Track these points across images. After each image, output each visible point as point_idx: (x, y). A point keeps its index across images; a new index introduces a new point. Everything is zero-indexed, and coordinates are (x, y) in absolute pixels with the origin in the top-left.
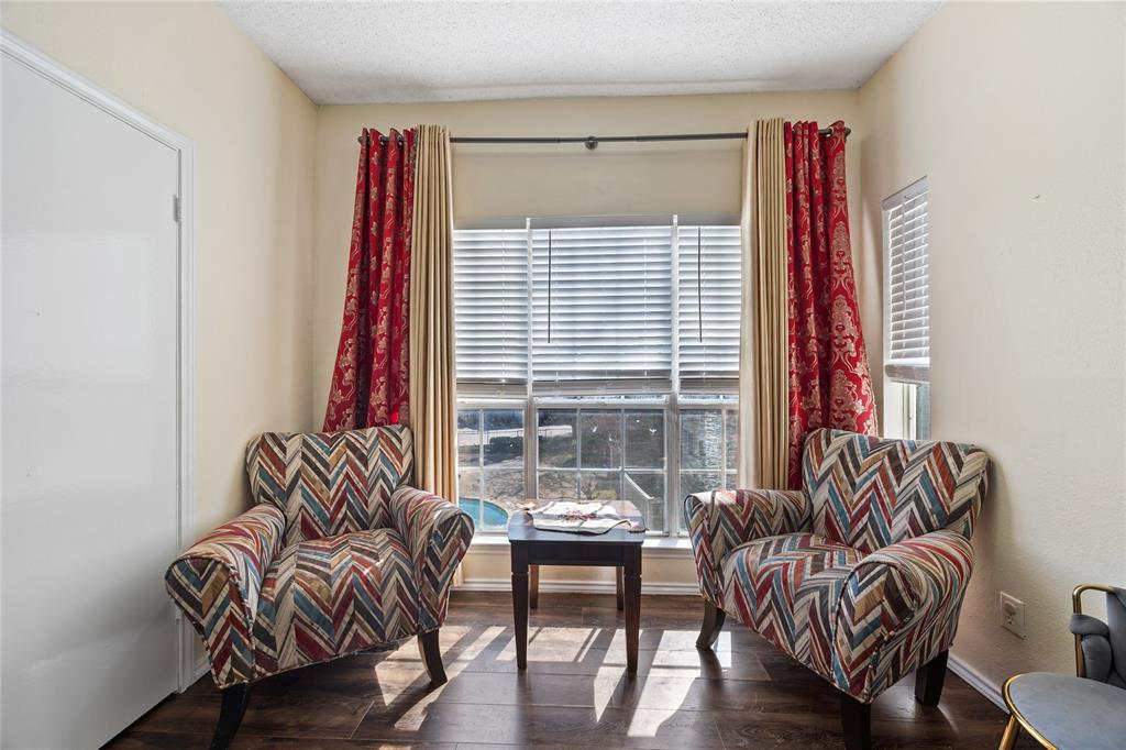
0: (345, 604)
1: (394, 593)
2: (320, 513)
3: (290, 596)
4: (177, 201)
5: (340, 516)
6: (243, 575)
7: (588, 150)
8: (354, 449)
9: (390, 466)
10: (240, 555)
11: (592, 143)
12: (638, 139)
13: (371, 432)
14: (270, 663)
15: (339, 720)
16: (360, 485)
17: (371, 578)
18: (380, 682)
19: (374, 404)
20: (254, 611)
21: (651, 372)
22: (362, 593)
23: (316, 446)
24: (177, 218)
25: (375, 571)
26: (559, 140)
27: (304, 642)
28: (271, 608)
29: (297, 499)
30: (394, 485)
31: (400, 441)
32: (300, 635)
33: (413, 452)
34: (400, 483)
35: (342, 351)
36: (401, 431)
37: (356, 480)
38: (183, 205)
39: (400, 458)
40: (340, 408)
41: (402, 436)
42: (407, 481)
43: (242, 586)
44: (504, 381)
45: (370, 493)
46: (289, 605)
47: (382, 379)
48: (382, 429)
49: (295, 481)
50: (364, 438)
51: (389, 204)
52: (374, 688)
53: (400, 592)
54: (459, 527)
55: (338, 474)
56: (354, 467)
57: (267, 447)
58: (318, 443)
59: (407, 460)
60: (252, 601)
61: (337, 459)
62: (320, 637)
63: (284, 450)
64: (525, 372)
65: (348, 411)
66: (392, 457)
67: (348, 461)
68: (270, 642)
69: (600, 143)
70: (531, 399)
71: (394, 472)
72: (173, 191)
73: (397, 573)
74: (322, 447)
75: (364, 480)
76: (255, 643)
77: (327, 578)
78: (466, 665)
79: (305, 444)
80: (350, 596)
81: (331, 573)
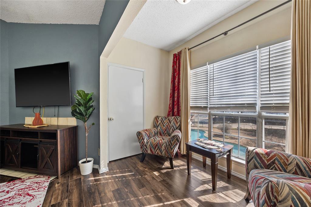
0: (156, 146)
1: (164, 147)
2: (162, 131)
3: (150, 142)
4: (143, 79)
5: (165, 132)
6: (144, 136)
7: (225, 36)
8: (169, 120)
9: (175, 124)
10: (145, 133)
11: (225, 33)
12: (239, 26)
13: (173, 117)
14: (147, 151)
15: (155, 166)
16: (169, 127)
17: (161, 143)
18: (165, 164)
19: (175, 111)
20: (145, 142)
21: (248, 104)
22: (159, 145)
23: (163, 119)
24: (143, 82)
25: (162, 142)
26: (213, 38)
27: (151, 150)
28: (147, 143)
29: (159, 128)
30: (175, 129)
31: (178, 120)
32: (150, 149)
33: (180, 122)
34: (177, 128)
35: (170, 101)
36: (178, 117)
37: (168, 126)
38: (144, 79)
39: (177, 123)
40: (169, 112)
41: (178, 118)
42: (178, 128)
43: (144, 138)
44: (203, 107)
45: (170, 129)
46: (149, 143)
47: (176, 106)
48: (175, 117)
49: (159, 125)
50: (171, 118)
51: (177, 69)
52: (163, 164)
53: (165, 147)
54: (176, 138)
55: (166, 124)
56: (168, 124)
57: (157, 118)
58: (164, 118)
59: (178, 124)
60: (145, 141)
61: (166, 121)
62: (153, 150)
63: (158, 119)
64: (207, 104)
65: (171, 113)
66: (175, 123)
67: (168, 122)
68: (147, 148)
69: (228, 32)
70: (210, 112)
71: (175, 126)
72: (143, 78)
73: (165, 144)
74: (164, 119)
75: (170, 126)
76: (145, 147)
77: (155, 141)
78: (179, 169)
79: (162, 118)
80: (157, 145)
81: (156, 140)
